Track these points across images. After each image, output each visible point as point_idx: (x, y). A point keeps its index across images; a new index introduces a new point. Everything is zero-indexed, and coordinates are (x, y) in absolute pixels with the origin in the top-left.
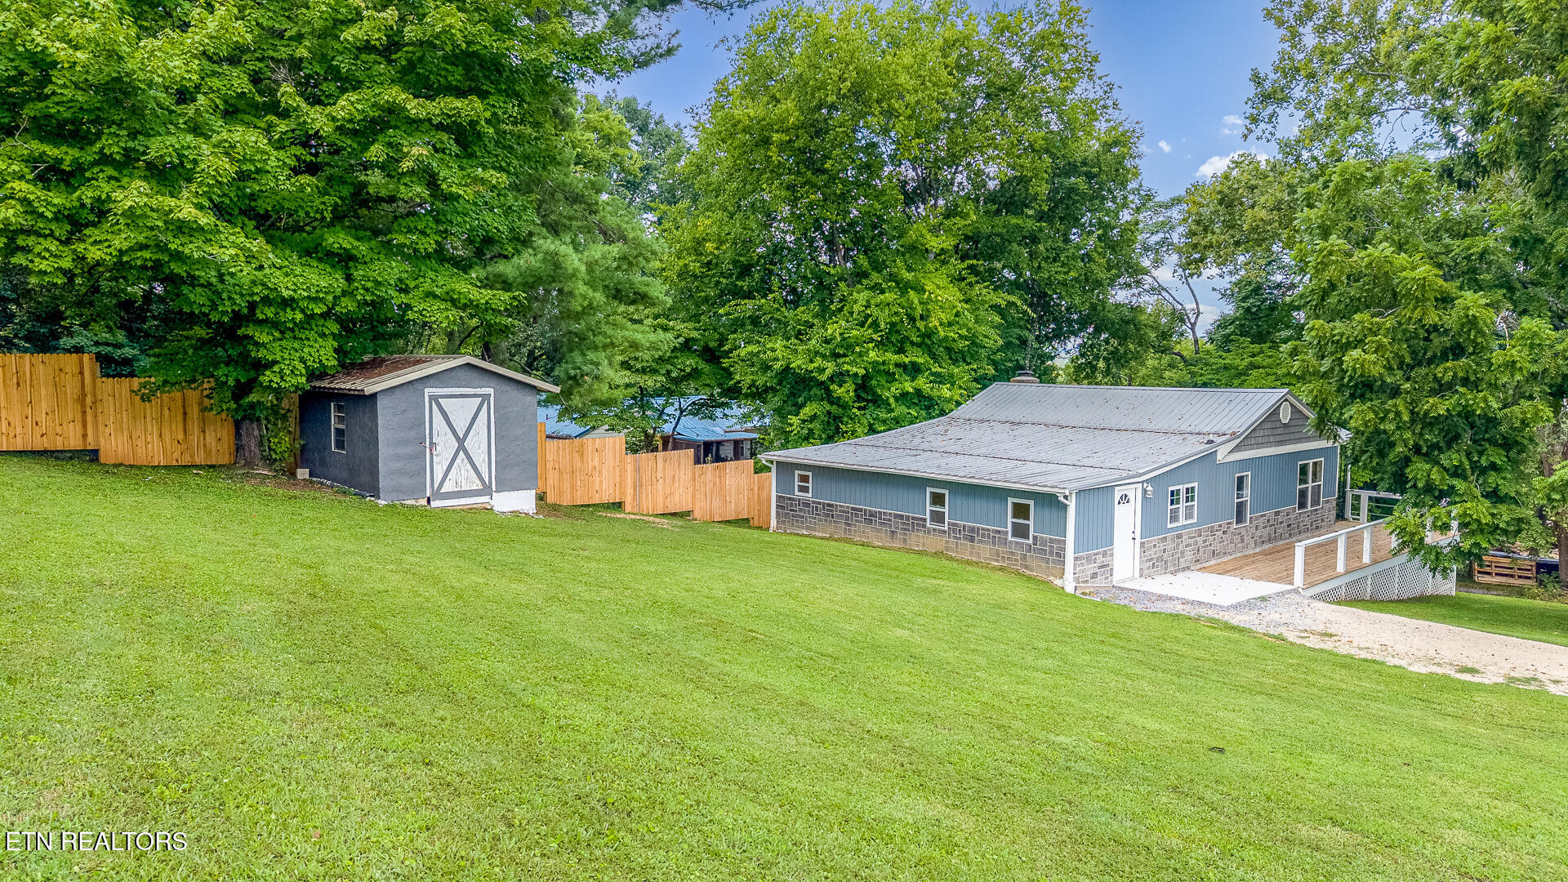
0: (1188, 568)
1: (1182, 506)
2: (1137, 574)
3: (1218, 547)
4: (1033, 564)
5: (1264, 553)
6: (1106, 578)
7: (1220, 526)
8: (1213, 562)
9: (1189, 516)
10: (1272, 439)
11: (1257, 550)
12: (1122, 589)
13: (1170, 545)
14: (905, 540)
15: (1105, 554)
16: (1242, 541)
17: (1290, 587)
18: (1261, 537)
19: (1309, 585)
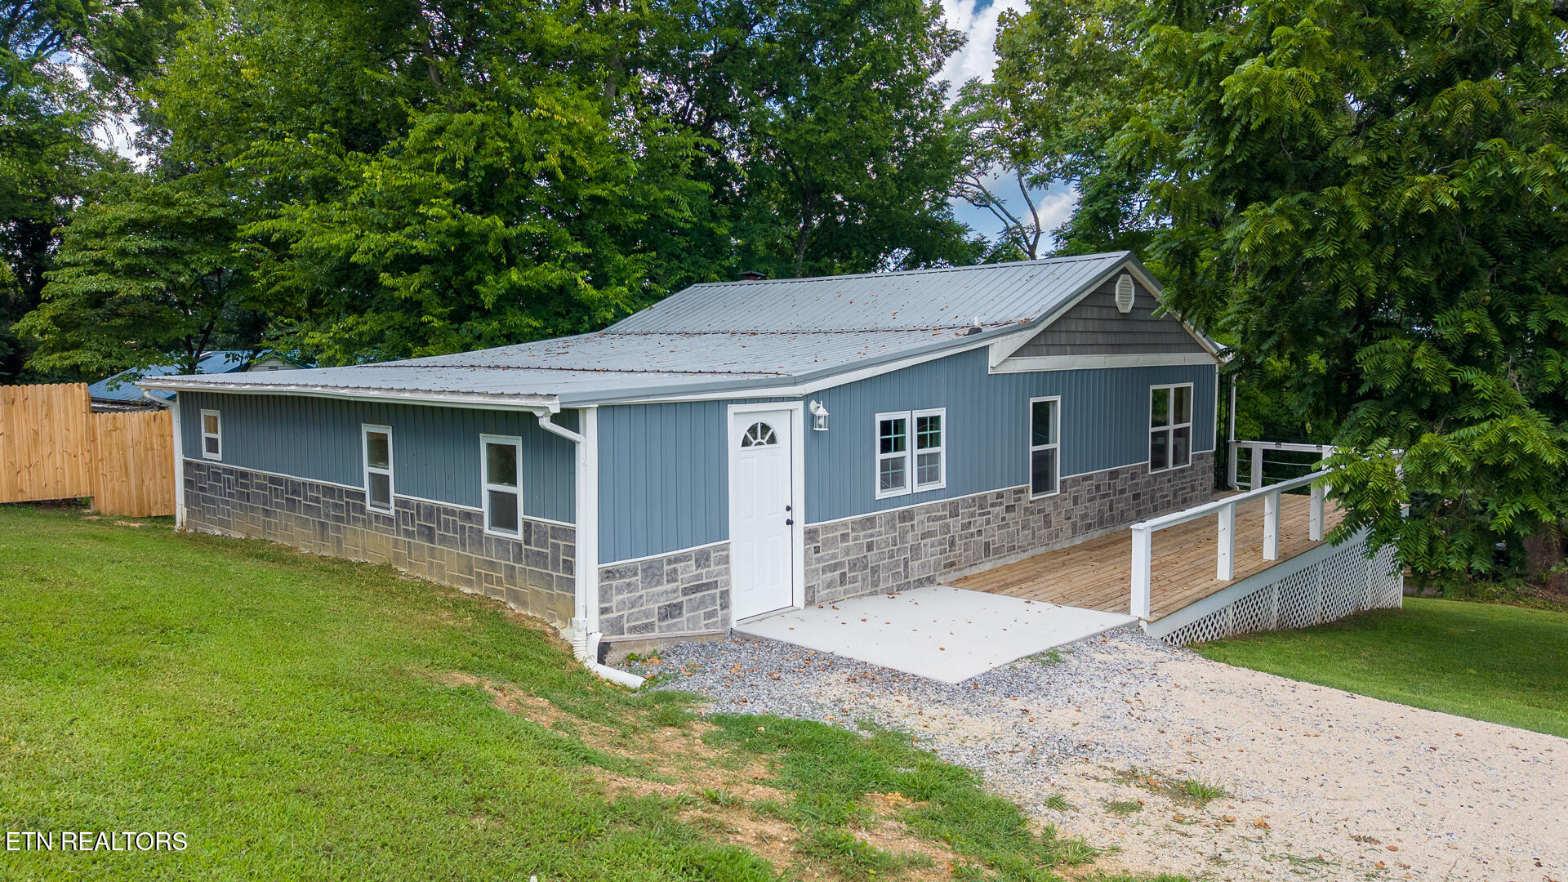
0: (930, 580)
1: (911, 453)
2: (800, 601)
3: (996, 537)
4: (526, 587)
5: (1089, 547)
6: (710, 615)
7: (1000, 496)
8: (988, 566)
9: (928, 470)
10: (1100, 339)
11: (1078, 541)
12: (746, 638)
13: (882, 534)
14: (339, 541)
15: (703, 559)
16: (1047, 523)
17: (1121, 619)
18: (1084, 517)
19: (1162, 612)
